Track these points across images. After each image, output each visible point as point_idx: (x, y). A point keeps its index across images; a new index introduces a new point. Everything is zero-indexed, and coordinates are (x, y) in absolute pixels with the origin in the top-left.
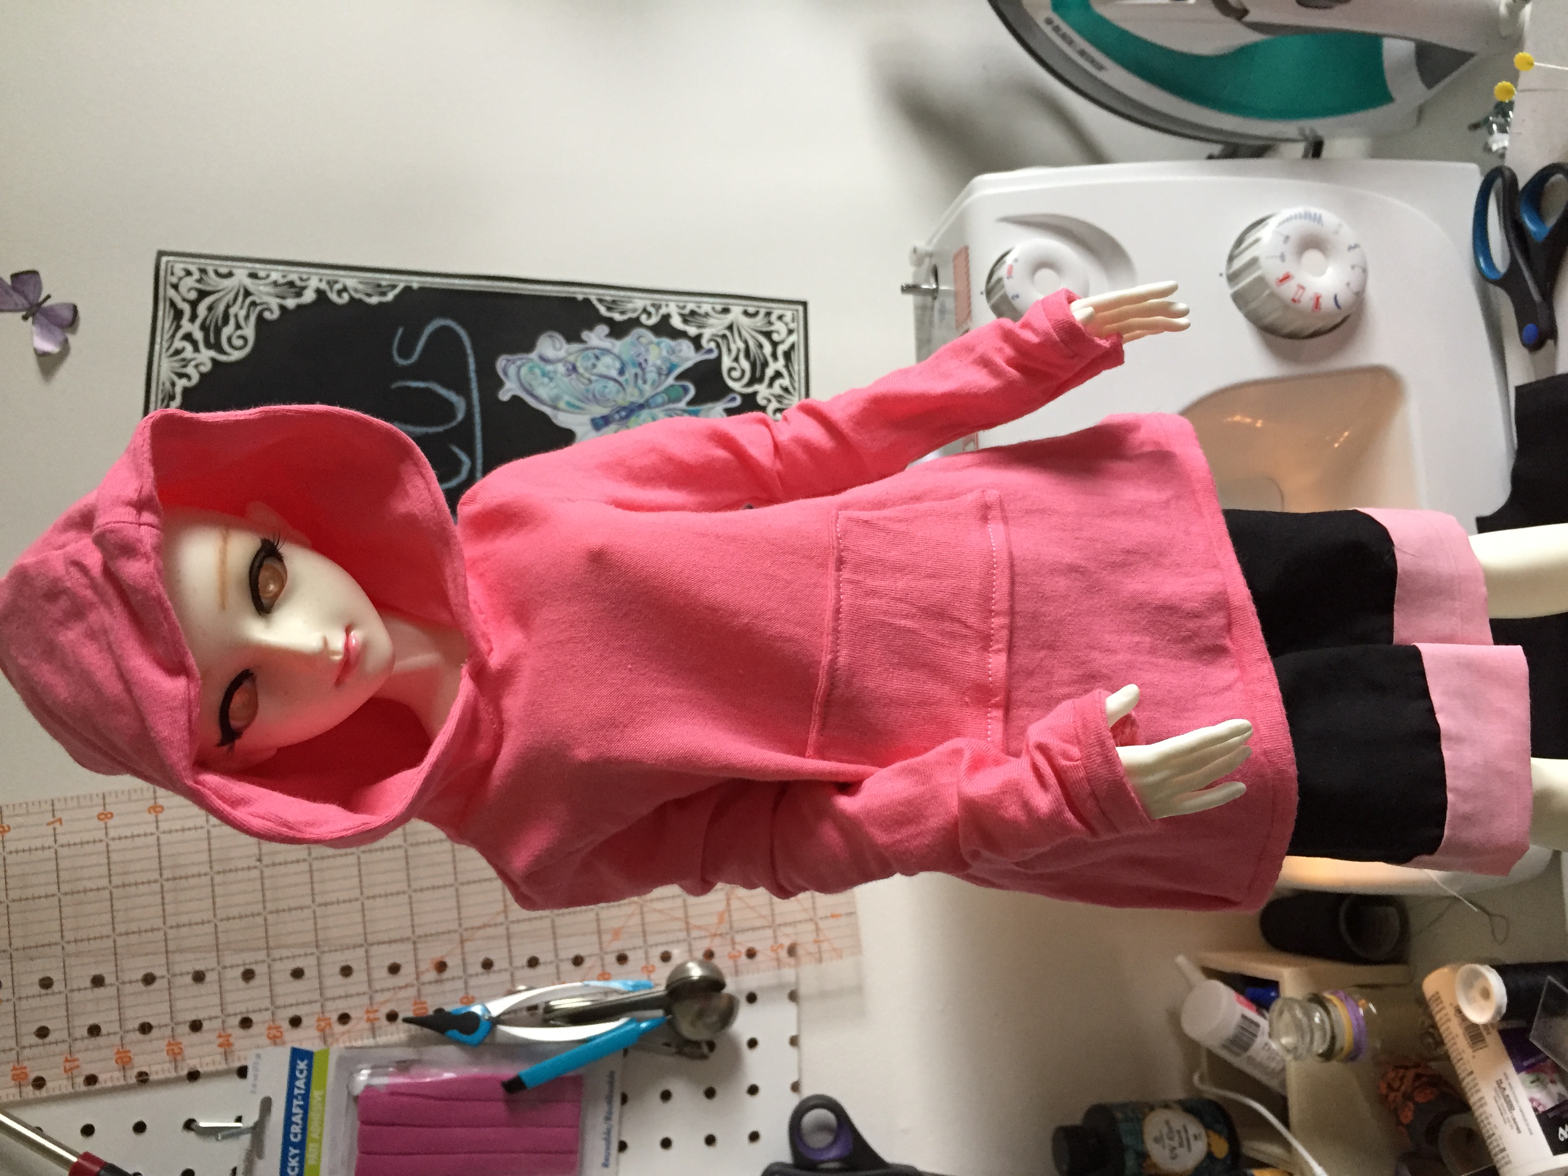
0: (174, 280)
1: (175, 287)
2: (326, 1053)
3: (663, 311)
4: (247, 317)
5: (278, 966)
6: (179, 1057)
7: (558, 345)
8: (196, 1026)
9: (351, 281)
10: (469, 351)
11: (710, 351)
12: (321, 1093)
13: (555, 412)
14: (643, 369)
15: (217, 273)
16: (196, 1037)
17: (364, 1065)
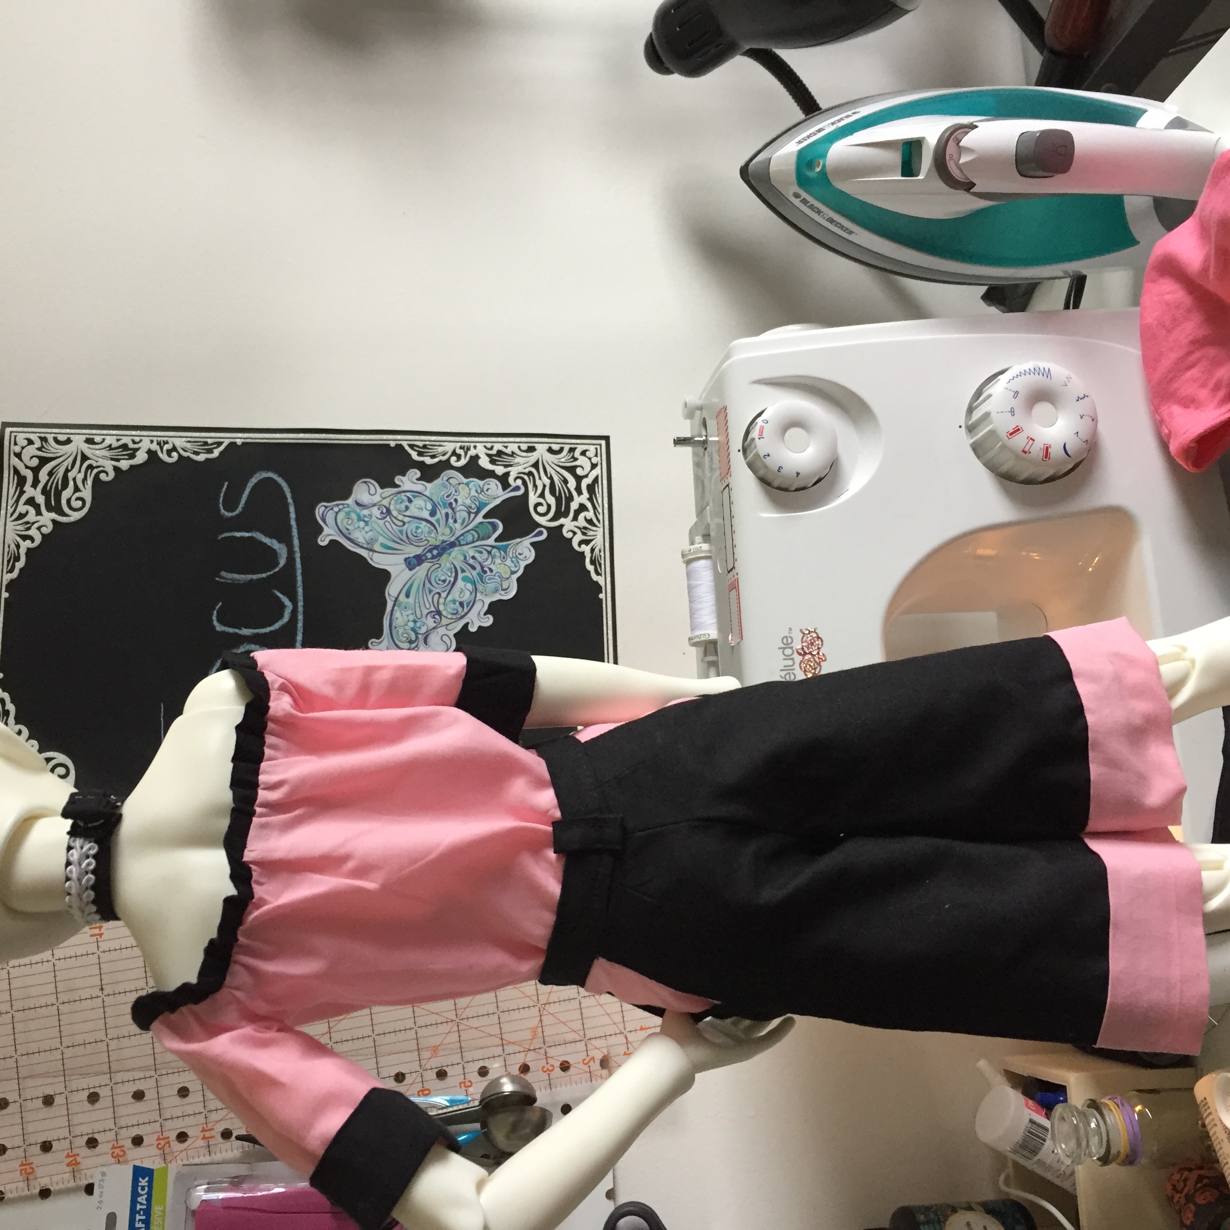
0: (17, 449)
1: (18, 456)
2: (165, 1170)
3: (472, 452)
4: (85, 479)
5: (121, 1089)
6: (31, 1177)
7: (372, 491)
8: (46, 1147)
9: (179, 442)
10: (290, 500)
11: (517, 488)
12: (162, 1209)
13: (371, 553)
14: (453, 509)
15: (56, 441)
16: (48, 1157)
17: (201, 1182)
